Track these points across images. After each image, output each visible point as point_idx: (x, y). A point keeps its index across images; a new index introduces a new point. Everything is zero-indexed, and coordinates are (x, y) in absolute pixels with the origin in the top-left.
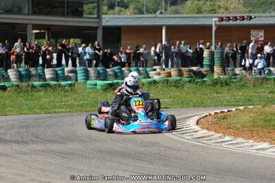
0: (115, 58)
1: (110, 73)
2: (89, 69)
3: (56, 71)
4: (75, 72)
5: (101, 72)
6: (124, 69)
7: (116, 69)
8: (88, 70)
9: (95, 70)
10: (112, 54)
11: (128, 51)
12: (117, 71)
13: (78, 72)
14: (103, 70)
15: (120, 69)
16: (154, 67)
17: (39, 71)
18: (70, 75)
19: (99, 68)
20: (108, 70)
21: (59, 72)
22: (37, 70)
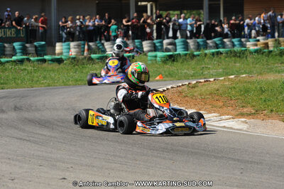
0: (218, 29)
1: (211, 44)
2: (188, 41)
3: (154, 44)
4: (174, 44)
5: (201, 43)
6: (225, 40)
7: (217, 40)
8: (187, 43)
9: (195, 42)
10: (215, 26)
11: (232, 22)
12: (218, 42)
13: (177, 44)
14: (203, 41)
15: (221, 40)
16: (258, 38)
17: (137, 44)
18: (170, 47)
19: (199, 40)
20: (208, 41)
21: (157, 44)
22: (134, 43)
